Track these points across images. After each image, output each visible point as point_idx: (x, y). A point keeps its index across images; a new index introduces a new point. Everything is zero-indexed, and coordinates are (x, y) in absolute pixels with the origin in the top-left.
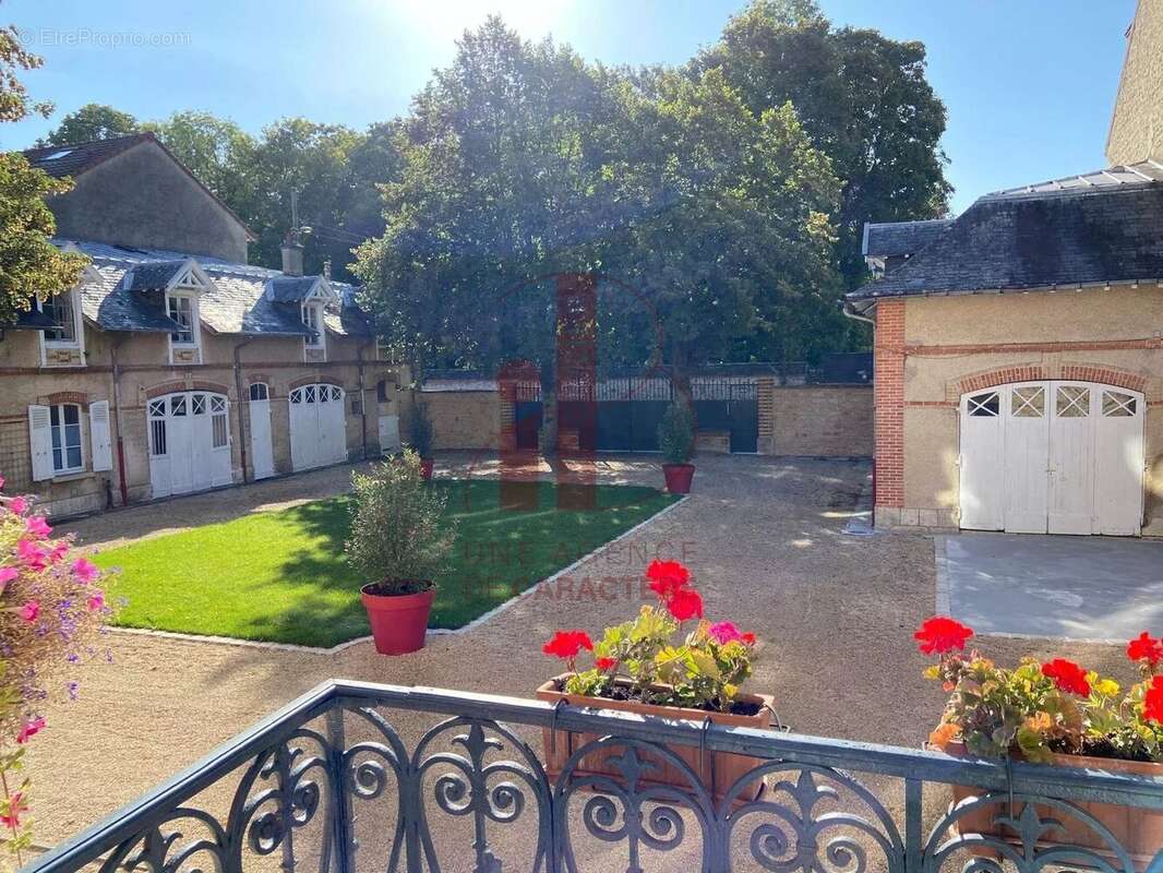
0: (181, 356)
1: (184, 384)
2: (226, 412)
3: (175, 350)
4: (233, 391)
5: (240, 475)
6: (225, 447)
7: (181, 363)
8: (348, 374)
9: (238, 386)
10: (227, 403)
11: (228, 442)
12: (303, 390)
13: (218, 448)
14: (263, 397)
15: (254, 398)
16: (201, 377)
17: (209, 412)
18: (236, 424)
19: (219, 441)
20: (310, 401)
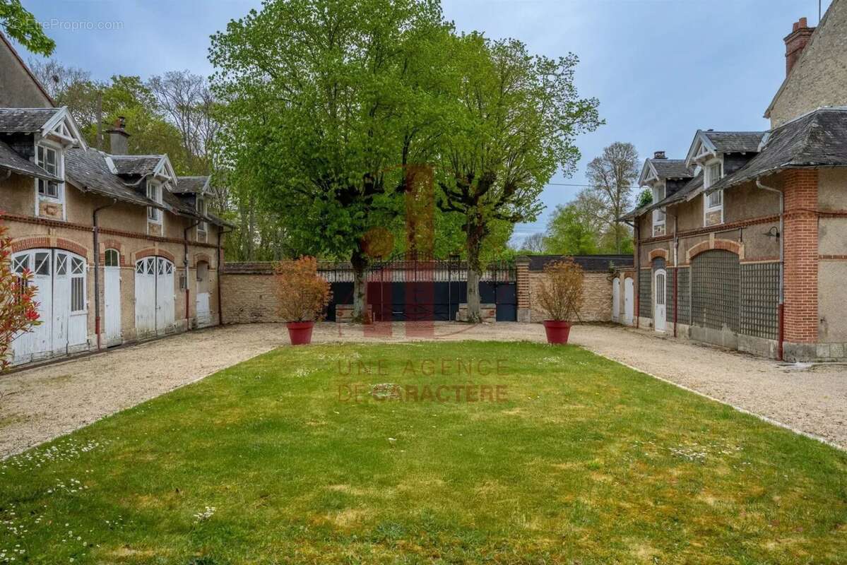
0: (46, 209)
1: (48, 240)
2: (84, 275)
3: (41, 202)
4: (90, 254)
5: (94, 341)
6: (81, 312)
7: (46, 216)
8: (177, 252)
9: (96, 249)
10: (85, 266)
11: (85, 306)
12: (145, 260)
13: (75, 313)
14: (115, 264)
15: (108, 264)
16: (63, 235)
17: (70, 274)
18: (93, 288)
19: (77, 304)
20: (150, 272)
